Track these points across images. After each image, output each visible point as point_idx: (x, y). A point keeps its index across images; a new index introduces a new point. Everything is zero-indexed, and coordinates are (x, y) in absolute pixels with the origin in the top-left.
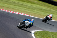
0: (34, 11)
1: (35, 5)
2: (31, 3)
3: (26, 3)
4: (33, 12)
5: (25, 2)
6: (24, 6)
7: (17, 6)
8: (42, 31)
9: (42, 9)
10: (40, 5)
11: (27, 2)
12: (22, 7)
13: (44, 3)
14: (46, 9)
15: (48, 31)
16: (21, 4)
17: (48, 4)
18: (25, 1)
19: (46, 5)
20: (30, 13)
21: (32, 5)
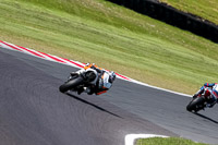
0: (139, 61)
1: (144, 36)
2: (131, 30)
3: (113, 27)
4: (137, 65)
5: (110, 24)
6: (105, 40)
7: (77, 36)
8: (166, 139)
9: (169, 55)
10: (163, 38)
11: (115, 25)
12: (94, 42)
13: (180, 30)
14: (185, 55)
15: (188, 137)
16: (93, 32)
17: (196, 37)
18: (110, 20)
19: (187, 42)
20: (125, 65)
21: (134, 35)
